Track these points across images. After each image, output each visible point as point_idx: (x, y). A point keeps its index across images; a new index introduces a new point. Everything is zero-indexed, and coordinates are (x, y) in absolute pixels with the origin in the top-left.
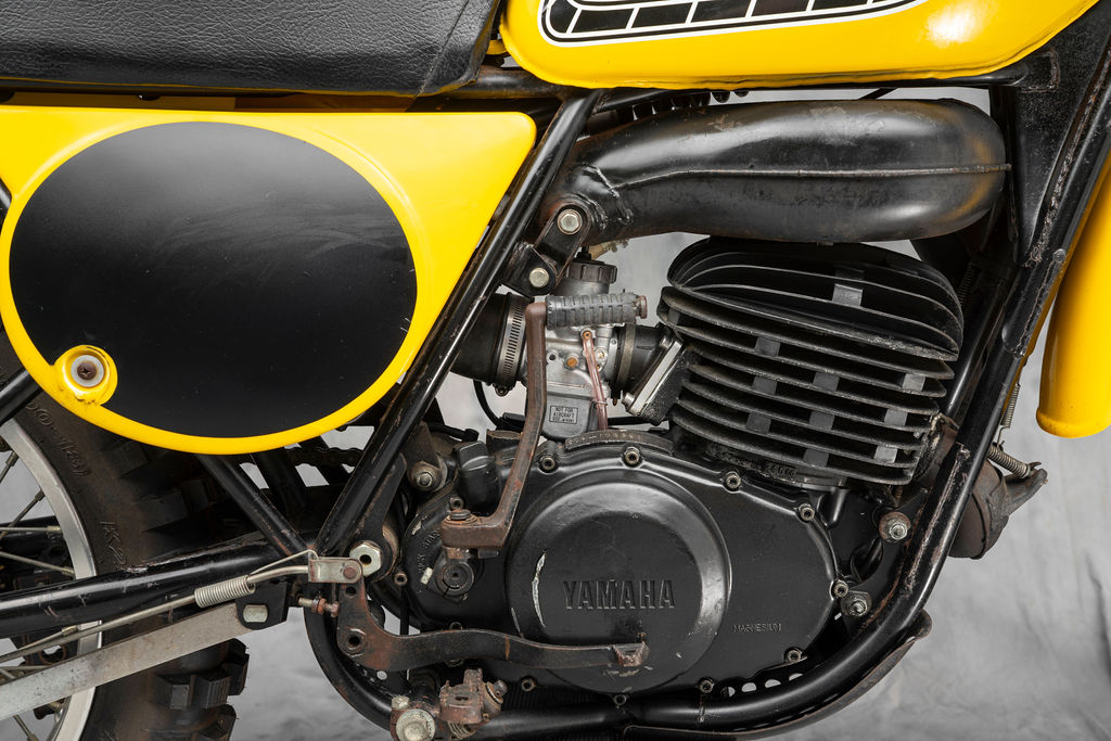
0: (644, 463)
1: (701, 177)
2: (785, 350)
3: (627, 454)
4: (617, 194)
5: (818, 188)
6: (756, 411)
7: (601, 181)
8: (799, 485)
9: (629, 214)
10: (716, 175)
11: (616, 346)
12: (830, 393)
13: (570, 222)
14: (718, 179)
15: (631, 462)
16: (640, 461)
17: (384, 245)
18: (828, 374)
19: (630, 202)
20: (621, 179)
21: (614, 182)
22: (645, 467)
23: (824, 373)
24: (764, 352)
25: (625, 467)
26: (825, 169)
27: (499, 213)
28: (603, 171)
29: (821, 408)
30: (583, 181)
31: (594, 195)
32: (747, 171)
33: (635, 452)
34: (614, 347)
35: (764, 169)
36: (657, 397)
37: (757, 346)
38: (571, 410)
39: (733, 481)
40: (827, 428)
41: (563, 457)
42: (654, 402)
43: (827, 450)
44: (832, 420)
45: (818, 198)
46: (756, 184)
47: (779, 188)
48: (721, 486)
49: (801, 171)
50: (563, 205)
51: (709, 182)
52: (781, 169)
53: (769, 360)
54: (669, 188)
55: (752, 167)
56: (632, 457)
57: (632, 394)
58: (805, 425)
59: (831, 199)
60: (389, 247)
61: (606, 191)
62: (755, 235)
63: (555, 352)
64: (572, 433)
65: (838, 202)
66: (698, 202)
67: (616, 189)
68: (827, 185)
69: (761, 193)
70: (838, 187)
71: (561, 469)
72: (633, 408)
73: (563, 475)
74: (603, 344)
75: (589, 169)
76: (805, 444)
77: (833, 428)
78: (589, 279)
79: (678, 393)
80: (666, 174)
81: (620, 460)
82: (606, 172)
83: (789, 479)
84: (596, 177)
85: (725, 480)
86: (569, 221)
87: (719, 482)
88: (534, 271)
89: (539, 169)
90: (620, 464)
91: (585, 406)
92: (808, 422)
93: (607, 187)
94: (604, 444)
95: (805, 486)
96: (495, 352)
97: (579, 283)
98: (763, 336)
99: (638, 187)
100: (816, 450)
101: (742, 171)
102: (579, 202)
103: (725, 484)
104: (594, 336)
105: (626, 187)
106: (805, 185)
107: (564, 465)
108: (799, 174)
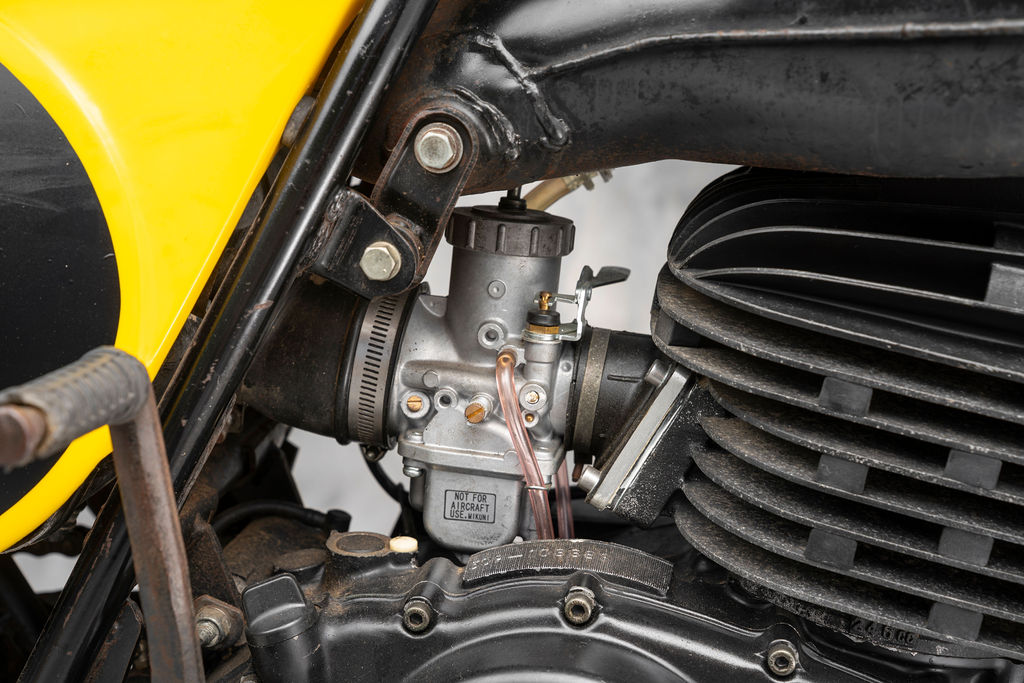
0: (603, 619)
1: (699, 48)
2: (883, 401)
3: (571, 600)
4: (534, 88)
5: (949, 63)
6: (825, 522)
7: (503, 62)
8: (926, 659)
9: (562, 129)
10: (727, 43)
11: (569, 374)
12: (981, 492)
13: (437, 148)
14: (733, 52)
15: (577, 619)
16: (595, 614)
17: (46, 206)
18: (978, 454)
19: (561, 105)
20: (540, 57)
21: (529, 62)
22: (604, 628)
23: (968, 450)
24: (838, 407)
25: (567, 630)
26: (964, 19)
27: (291, 135)
28: (508, 44)
29: (963, 523)
30: (473, 65)
31: (490, 93)
32: (791, 32)
33: (584, 596)
34: (564, 376)
35: (828, 24)
36: (642, 477)
37: (823, 392)
38: (483, 497)
39: (783, 661)
40: (979, 564)
41: (453, 598)
42: (637, 486)
43: (981, 607)
44: (988, 547)
45: (948, 84)
46: (812, 58)
47: (861, 65)
48: (758, 667)
49: (910, 27)
50: (422, 114)
51: (714, 57)
52: (864, 23)
53: (849, 423)
54: (635, 72)
55: (803, 22)
56: (579, 609)
57: (598, 467)
58: (929, 555)
59: (976, 85)
60: (58, 210)
61: (512, 84)
62: (817, 165)
63: (451, 391)
64: (488, 539)
65: (992, 91)
66: (694, 100)
67: (533, 78)
68: (968, 56)
69: (824, 78)
70: (991, 58)
71: (443, 627)
72: (597, 497)
73: (446, 641)
74: (540, 376)
75: (481, 41)
76: (931, 593)
77: (989, 565)
78: (514, 251)
79: (684, 469)
80: (627, 45)
81: (555, 612)
82: (513, 45)
83: (902, 646)
84: (494, 57)
85: (766, 655)
86: (433, 148)
87: (753, 659)
88: (368, 249)
89: (367, 43)
90: (554, 622)
91: (512, 491)
92: (935, 550)
93: (515, 74)
94: (533, 573)
95: (936, 660)
96: (338, 391)
97: (495, 259)
98: (835, 375)
99: (574, 71)
100: (954, 607)
101: (781, 32)
102: (458, 108)
103: (765, 664)
104: (521, 359)
105: (550, 73)
106: (918, 58)
107: (450, 618)
108: (904, 33)
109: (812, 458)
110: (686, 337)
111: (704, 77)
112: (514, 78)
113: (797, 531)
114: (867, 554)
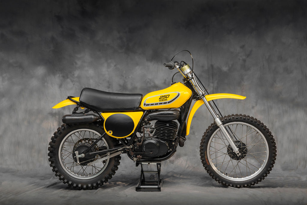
2: (163, 129)
5: (164, 117)
9: (151, 119)
13: (146, 120)
23: (166, 131)
25: (151, 139)
29: (166, 134)
34: (150, 129)
37: (161, 129)
38: (147, 135)
39: (160, 140)
41: (146, 138)
43: (167, 137)
63: (146, 130)
69: (161, 117)
73: (146, 140)
76: (165, 137)
79: (156, 133)
80: (153, 116)
88: (143, 124)
96: (141, 130)
97: (147, 124)
101: (159, 116)
102: (147, 118)
109: (160, 132)
110: (156, 127)
111: (156, 117)
112: (149, 117)
113: (160, 135)
114: (163, 135)
